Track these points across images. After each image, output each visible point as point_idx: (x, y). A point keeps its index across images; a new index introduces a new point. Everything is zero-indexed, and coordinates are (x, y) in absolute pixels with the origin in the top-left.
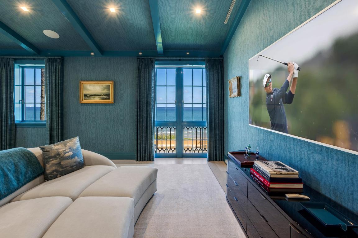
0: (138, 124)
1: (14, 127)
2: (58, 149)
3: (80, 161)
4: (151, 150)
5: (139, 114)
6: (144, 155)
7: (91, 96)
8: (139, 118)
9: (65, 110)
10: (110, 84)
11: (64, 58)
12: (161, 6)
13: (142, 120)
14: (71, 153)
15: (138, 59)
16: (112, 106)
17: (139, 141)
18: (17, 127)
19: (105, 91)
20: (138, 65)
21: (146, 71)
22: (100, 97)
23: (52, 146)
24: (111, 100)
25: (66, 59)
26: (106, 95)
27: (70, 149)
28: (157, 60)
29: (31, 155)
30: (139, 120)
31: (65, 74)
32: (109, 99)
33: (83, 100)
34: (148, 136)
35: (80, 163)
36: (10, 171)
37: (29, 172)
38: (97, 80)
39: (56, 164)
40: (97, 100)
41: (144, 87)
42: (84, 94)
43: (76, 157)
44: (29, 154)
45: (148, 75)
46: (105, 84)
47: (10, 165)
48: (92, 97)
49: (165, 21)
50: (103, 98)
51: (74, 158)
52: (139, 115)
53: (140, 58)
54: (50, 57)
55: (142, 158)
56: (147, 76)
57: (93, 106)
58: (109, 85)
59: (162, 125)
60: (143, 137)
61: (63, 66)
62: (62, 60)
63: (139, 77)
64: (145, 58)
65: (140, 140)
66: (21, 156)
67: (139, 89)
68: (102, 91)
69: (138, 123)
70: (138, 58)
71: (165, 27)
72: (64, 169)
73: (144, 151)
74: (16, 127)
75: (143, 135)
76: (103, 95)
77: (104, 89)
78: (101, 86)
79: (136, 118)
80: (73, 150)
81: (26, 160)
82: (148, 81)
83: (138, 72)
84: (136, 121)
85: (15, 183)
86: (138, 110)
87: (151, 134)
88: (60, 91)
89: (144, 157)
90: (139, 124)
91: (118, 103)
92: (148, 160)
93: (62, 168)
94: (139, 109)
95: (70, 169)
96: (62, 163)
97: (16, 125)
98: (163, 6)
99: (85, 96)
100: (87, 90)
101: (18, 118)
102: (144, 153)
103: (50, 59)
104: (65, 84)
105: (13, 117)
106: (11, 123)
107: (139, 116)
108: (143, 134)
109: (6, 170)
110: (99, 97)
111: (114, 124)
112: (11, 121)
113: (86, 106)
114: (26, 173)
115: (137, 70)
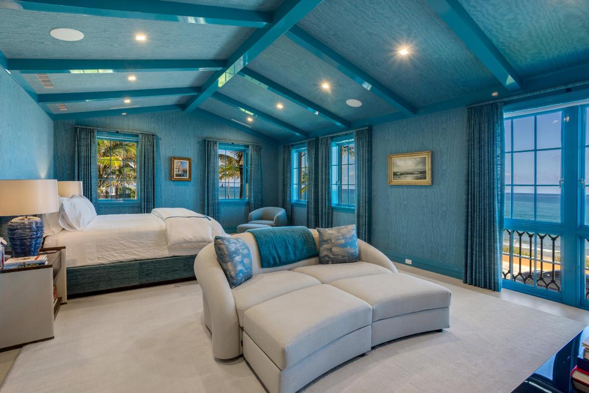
0: (467, 221)
1: (332, 209)
2: (331, 234)
3: (354, 253)
4: (492, 270)
5: (470, 203)
6: (477, 275)
7: (402, 174)
8: (470, 210)
9: (374, 193)
10: (426, 156)
11: (372, 128)
12: (475, 13)
13: (475, 214)
14: (343, 241)
15: (468, 109)
16: (429, 190)
17: (469, 250)
18: (334, 210)
19: (420, 167)
20: (469, 120)
21: (483, 129)
22: (413, 175)
23: (327, 229)
24: (428, 180)
25: (374, 128)
26: (421, 173)
27: (342, 236)
28: (505, 103)
29: (310, 235)
30: (470, 214)
31: (374, 147)
32: (425, 178)
33: (393, 181)
34: (487, 244)
35: (352, 255)
36: (290, 243)
37: (305, 250)
38: (409, 152)
39: (328, 249)
40: (409, 180)
41: (480, 156)
42: (393, 173)
43: (349, 247)
44: (308, 233)
45: (487, 134)
46: (419, 157)
47: (291, 239)
48: (403, 176)
49: (497, 32)
50: (417, 177)
51: (346, 247)
52: (470, 205)
53: (472, 106)
54: (358, 130)
55: (474, 280)
56: (485, 135)
57: (405, 189)
58: (425, 158)
59: (521, 229)
60: (478, 244)
61: (371, 138)
62: (370, 130)
63: (470, 140)
64: (482, 104)
65: (472, 249)
66: (302, 234)
67: (470, 161)
68: (415, 166)
69: (468, 218)
70: (468, 107)
71: (501, 40)
72: (335, 257)
73: (477, 270)
74: (332, 211)
75: (478, 240)
76: (416, 173)
77: (418, 164)
78: (414, 160)
79: (465, 210)
80: (346, 238)
81: (304, 239)
82: (487, 145)
83: (468, 131)
84: (465, 214)
85: (292, 256)
86: (468, 197)
87: (492, 240)
88: (368, 169)
89: (477, 279)
90: (469, 221)
91: (439, 185)
92: (485, 287)
93: (333, 255)
94: (470, 196)
95: (341, 258)
96: (333, 250)
97: (332, 208)
98: (477, 11)
99: (395, 174)
100: (397, 166)
101: (335, 201)
102: (477, 272)
103: (358, 132)
104: (374, 161)
105: (330, 200)
106: (328, 206)
107: (470, 207)
108: (476, 240)
109: (287, 242)
110: (411, 175)
111: (432, 217)
112: (329, 204)
113: (396, 189)
114: (302, 250)
115: (467, 128)
